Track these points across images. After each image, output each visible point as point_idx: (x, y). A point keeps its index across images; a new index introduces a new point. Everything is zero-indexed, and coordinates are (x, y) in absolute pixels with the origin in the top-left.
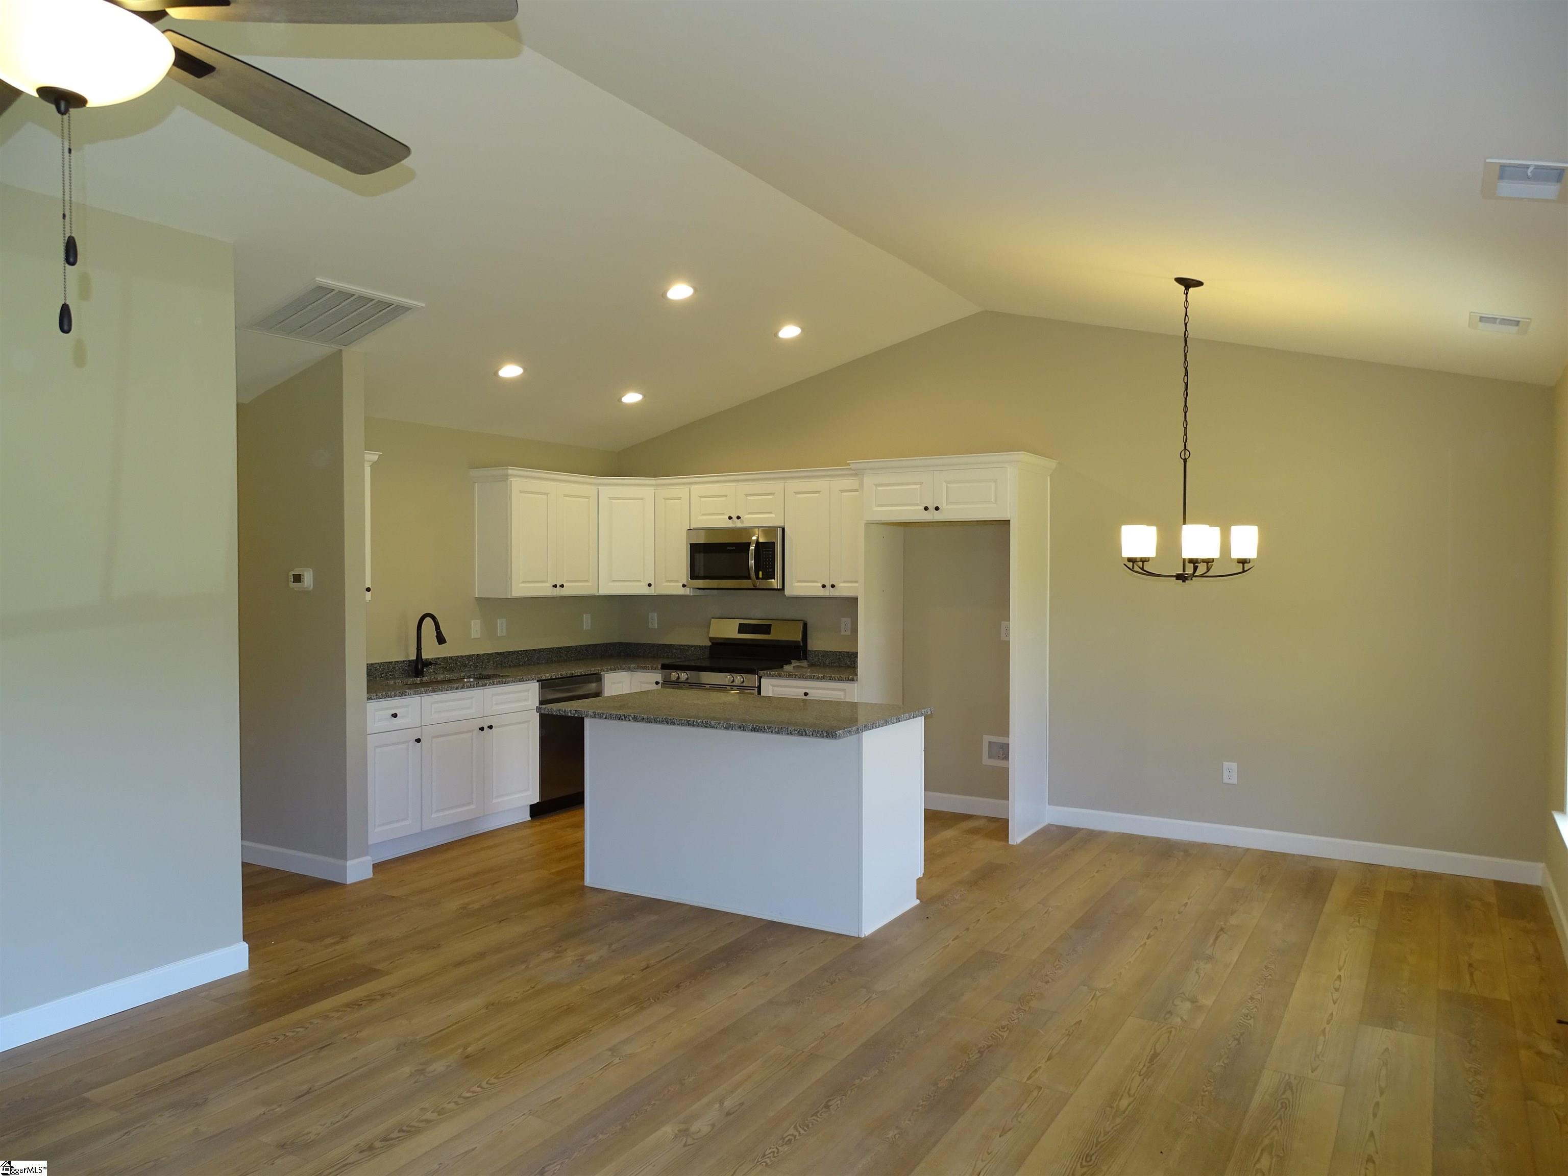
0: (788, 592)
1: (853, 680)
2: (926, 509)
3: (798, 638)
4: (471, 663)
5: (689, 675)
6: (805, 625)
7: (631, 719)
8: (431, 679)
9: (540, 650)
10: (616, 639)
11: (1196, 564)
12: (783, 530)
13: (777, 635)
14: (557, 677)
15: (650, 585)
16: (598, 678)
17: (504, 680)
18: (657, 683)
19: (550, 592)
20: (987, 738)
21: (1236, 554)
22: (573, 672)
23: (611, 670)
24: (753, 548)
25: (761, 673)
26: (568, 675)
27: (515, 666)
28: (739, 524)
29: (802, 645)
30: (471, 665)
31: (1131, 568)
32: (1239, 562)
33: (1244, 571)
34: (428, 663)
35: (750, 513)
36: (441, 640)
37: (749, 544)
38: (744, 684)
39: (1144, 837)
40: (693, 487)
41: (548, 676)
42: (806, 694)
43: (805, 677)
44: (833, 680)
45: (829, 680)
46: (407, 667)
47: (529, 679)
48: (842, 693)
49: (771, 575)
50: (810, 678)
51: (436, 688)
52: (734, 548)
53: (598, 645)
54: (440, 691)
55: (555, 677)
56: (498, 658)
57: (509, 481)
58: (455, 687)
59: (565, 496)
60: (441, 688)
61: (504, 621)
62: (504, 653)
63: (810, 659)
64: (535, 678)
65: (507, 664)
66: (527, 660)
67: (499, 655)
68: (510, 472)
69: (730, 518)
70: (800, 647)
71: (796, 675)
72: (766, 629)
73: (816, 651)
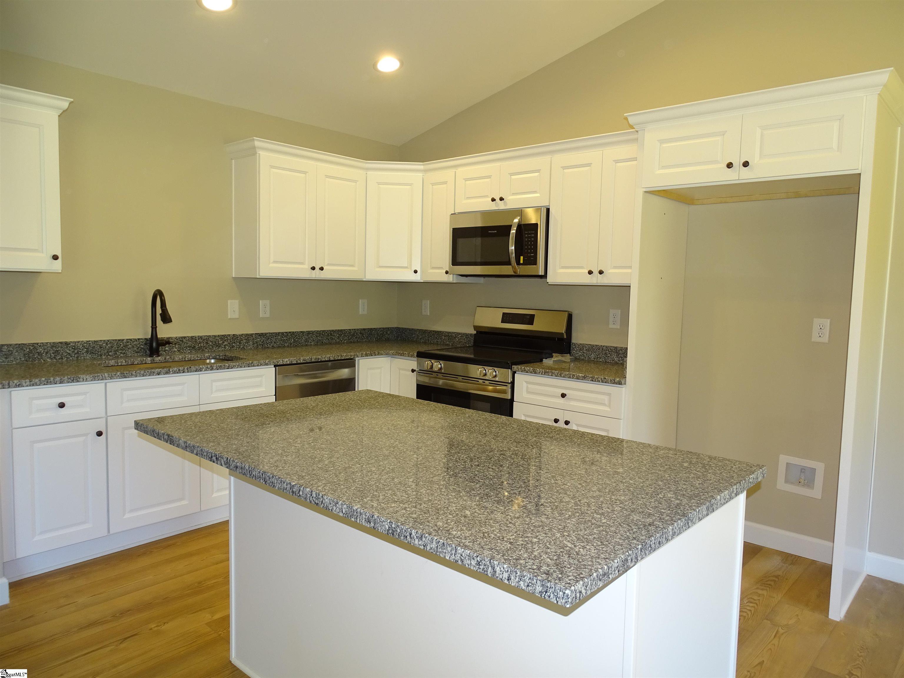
0: (551, 279)
1: (620, 383)
2: (730, 166)
3: (562, 330)
4: (226, 343)
5: (442, 365)
6: (570, 317)
8: (165, 359)
9: (309, 333)
10: (394, 324)
12: (548, 210)
13: (539, 326)
14: (299, 362)
15: (416, 272)
16: (350, 363)
18: (413, 371)
19: (308, 274)
20: (784, 459)
22: (320, 357)
23: (367, 355)
24: (514, 231)
25: (515, 367)
26: (313, 360)
27: (279, 347)
28: (501, 206)
29: (565, 337)
30: (226, 345)
34: (167, 342)
35: (514, 194)
36: (166, 319)
37: (509, 227)
38: (497, 379)
40: (460, 170)
41: (286, 361)
42: (563, 395)
43: (563, 375)
44: (595, 381)
45: (591, 381)
46: (143, 345)
47: (261, 364)
48: (606, 398)
49: (533, 261)
50: (568, 378)
51: (127, 374)
52: (496, 231)
53: (374, 329)
54: (133, 376)
55: (295, 362)
56: (258, 340)
57: (258, 154)
58: (156, 373)
59: (327, 176)
60: (134, 373)
61: (267, 302)
62: (266, 334)
63: (574, 353)
64: (270, 363)
65: (270, 345)
66: (294, 342)
67: (260, 336)
68: (257, 144)
69: (493, 200)
70: (563, 339)
71: (552, 373)
72: (529, 319)
73: (581, 344)
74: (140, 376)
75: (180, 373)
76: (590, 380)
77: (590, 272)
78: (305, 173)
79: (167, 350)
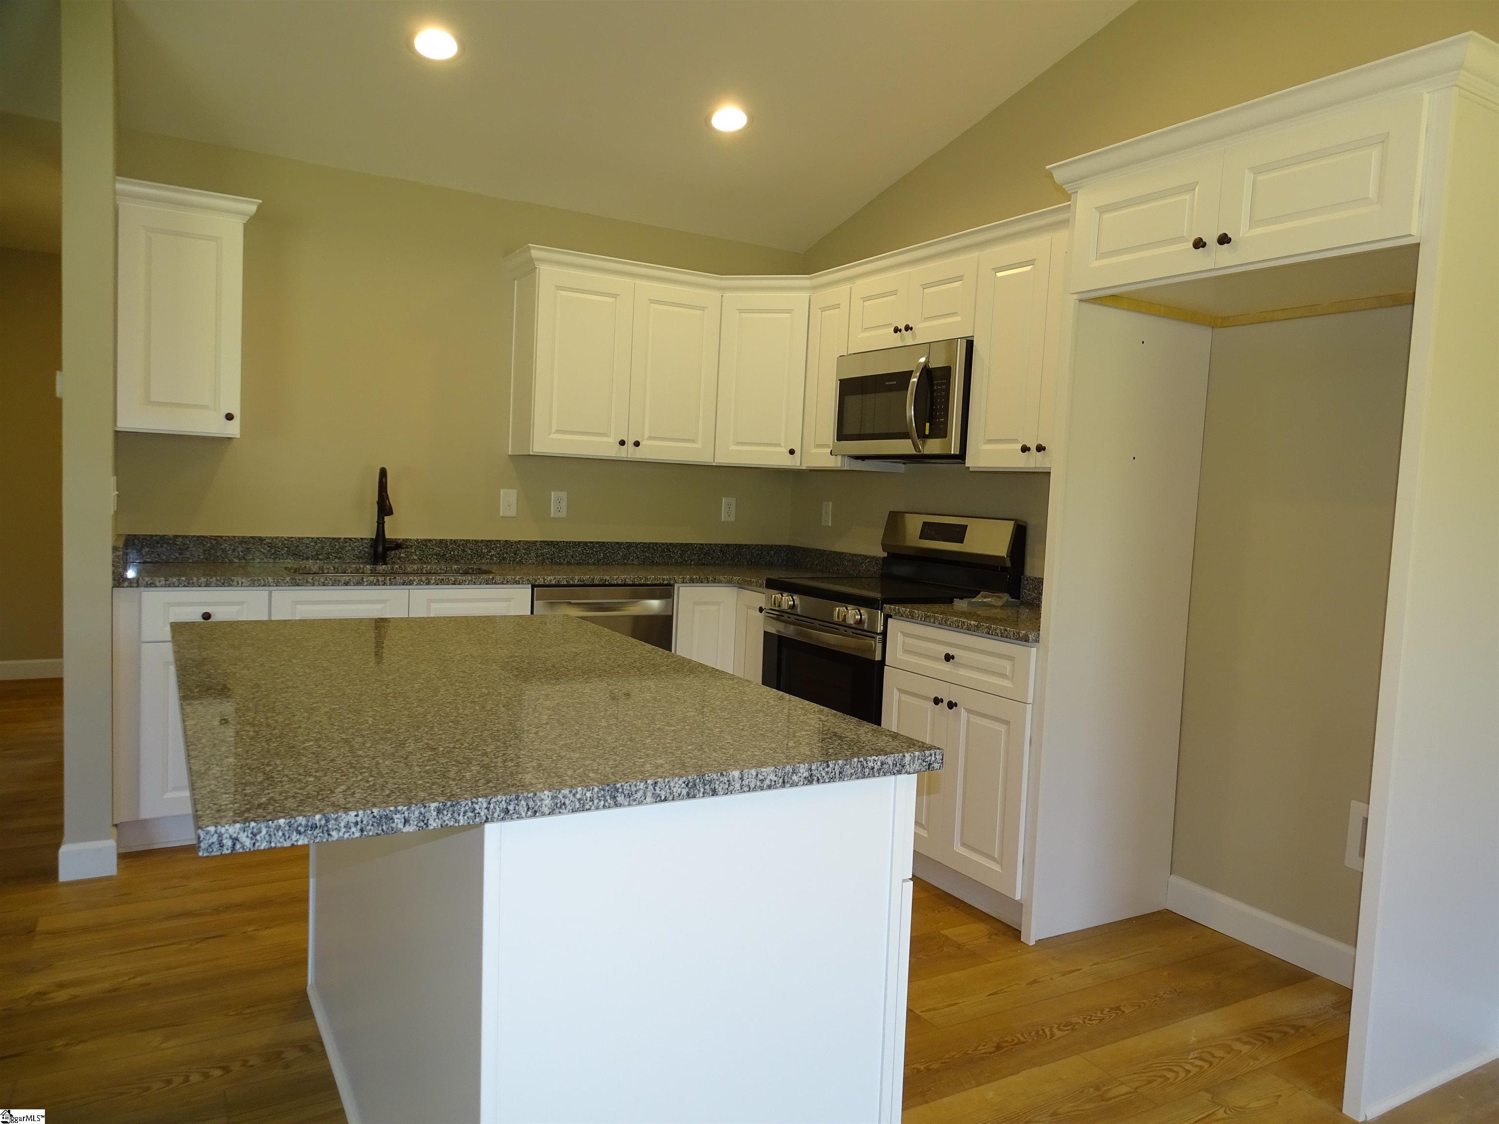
0: (973, 461)
1: (1026, 639)
2: (1199, 244)
3: (1004, 550)
4: (493, 552)
5: (797, 602)
6: (1020, 531)
8: (392, 569)
10: (784, 540)
12: (970, 345)
13: (969, 544)
14: (571, 582)
15: (792, 452)
16: (665, 591)
18: (761, 610)
19: (613, 452)
20: (1358, 810)
22: (608, 578)
23: (692, 581)
24: (915, 380)
25: (887, 608)
26: (596, 582)
27: (579, 564)
28: (906, 339)
29: (1008, 565)
30: (493, 555)
35: (926, 319)
36: (386, 509)
37: (909, 374)
38: (864, 626)
41: (550, 579)
42: (948, 658)
43: (949, 623)
44: (992, 635)
45: (986, 633)
47: (508, 582)
48: (1007, 665)
49: (940, 431)
50: (956, 627)
51: (299, 580)
52: (895, 382)
53: (746, 545)
54: (309, 585)
55: (565, 583)
56: (545, 550)
57: (537, 270)
58: (343, 582)
59: (652, 301)
60: (311, 581)
61: (564, 495)
62: (558, 543)
63: (1025, 593)
64: (523, 581)
65: (564, 560)
66: (604, 558)
67: (548, 545)
68: (534, 253)
69: (896, 330)
70: (1004, 569)
71: (935, 618)
72: (958, 533)
73: (1036, 578)
75: (379, 585)
76: (984, 632)
78: (615, 296)
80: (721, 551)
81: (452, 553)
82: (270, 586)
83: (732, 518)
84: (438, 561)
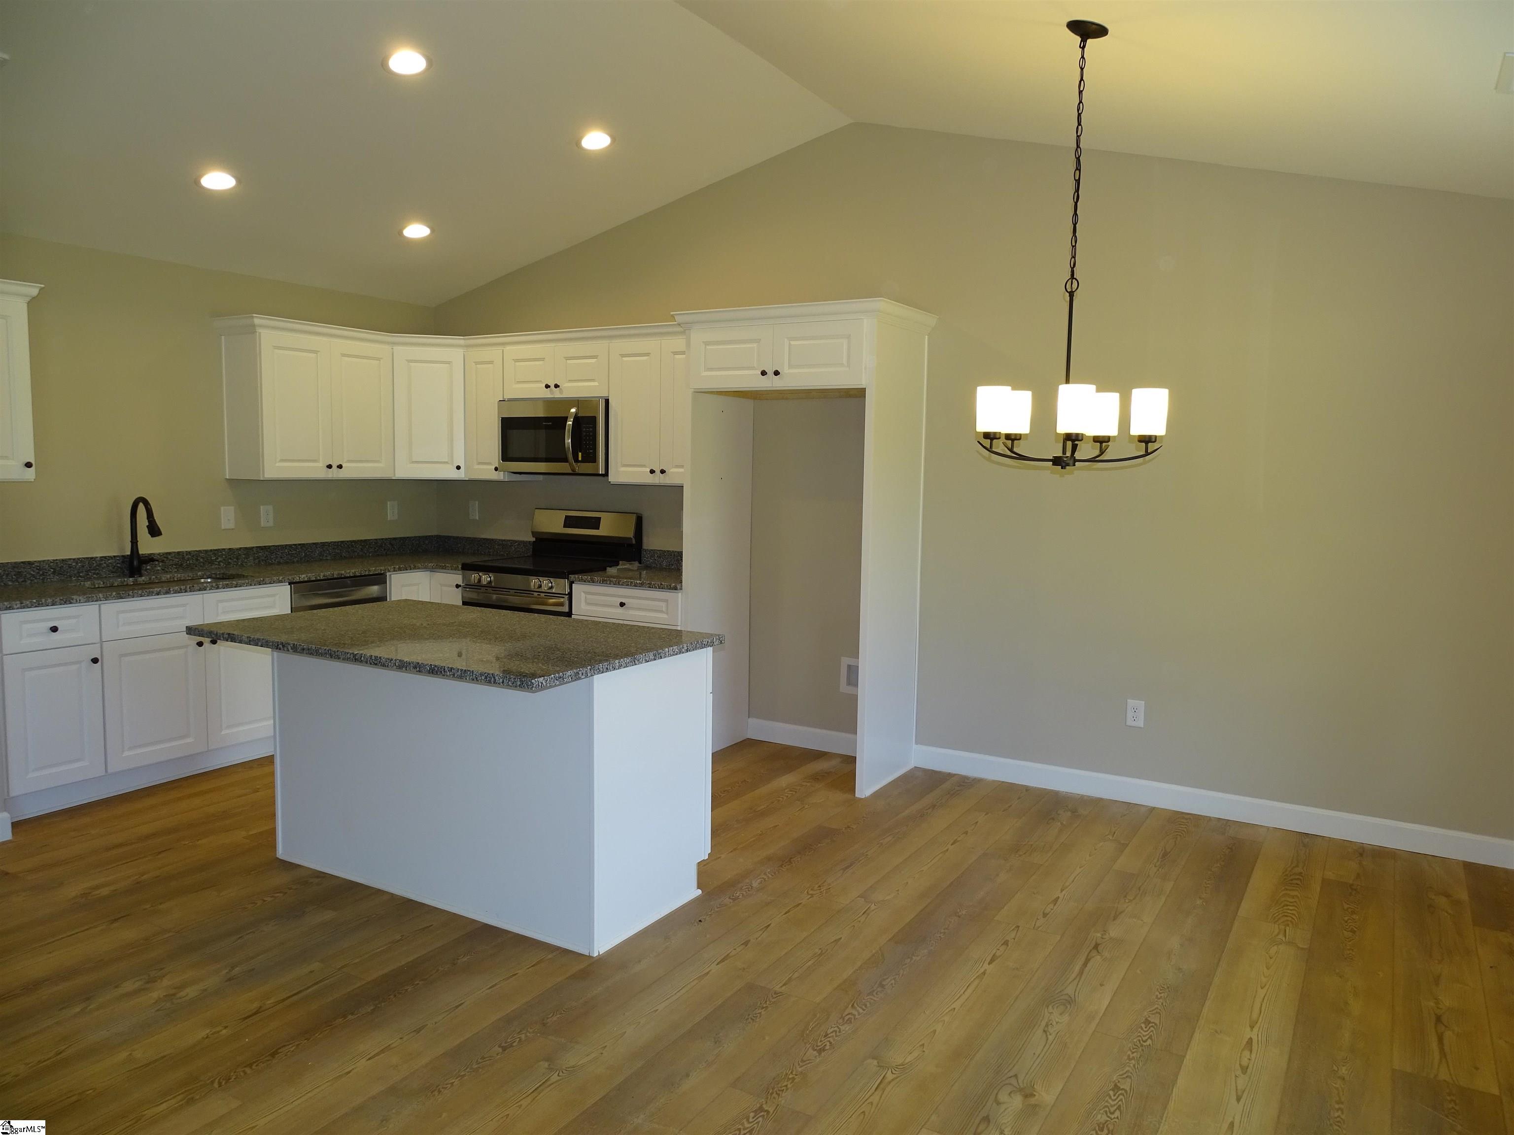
0: (613, 478)
1: (675, 588)
2: (764, 373)
3: (630, 533)
4: (220, 559)
5: (492, 578)
6: (639, 520)
7: (290, 648)
8: (150, 579)
9: (323, 544)
10: (433, 531)
11: (1076, 442)
12: (608, 401)
13: (604, 530)
14: (319, 578)
15: (458, 468)
16: (380, 579)
17: (234, 582)
18: (456, 586)
19: (322, 474)
20: (845, 661)
21: (1137, 430)
22: (343, 572)
24: (571, 423)
25: (572, 577)
26: (335, 576)
27: (287, 563)
28: (557, 394)
29: (634, 542)
30: (220, 561)
31: (988, 447)
32: (1140, 441)
33: (1147, 454)
34: (150, 559)
35: (570, 381)
36: (154, 530)
37: (565, 419)
38: (554, 591)
39: (1027, 789)
40: (507, 348)
41: (304, 577)
42: (622, 605)
43: (621, 583)
44: (652, 588)
45: (648, 587)
46: (119, 564)
47: (274, 582)
48: (663, 604)
49: (593, 459)
50: (626, 585)
51: (123, 594)
52: (550, 423)
53: (408, 537)
54: (130, 597)
55: (314, 579)
56: (260, 554)
57: (257, 333)
58: (155, 592)
59: (344, 355)
60: (131, 594)
61: (270, 508)
62: (269, 547)
63: (645, 560)
64: (285, 580)
65: (275, 560)
66: (305, 556)
67: (262, 549)
68: (257, 321)
69: (547, 386)
70: (631, 545)
71: (610, 581)
72: (595, 523)
73: (652, 550)
74: (138, 597)
75: (182, 592)
77: (652, 472)
78: (316, 352)
79: (148, 569)
80: (390, 544)
81: (188, 562)
82: (101, 600)
83: (396, 517)
84: (178, 570)
